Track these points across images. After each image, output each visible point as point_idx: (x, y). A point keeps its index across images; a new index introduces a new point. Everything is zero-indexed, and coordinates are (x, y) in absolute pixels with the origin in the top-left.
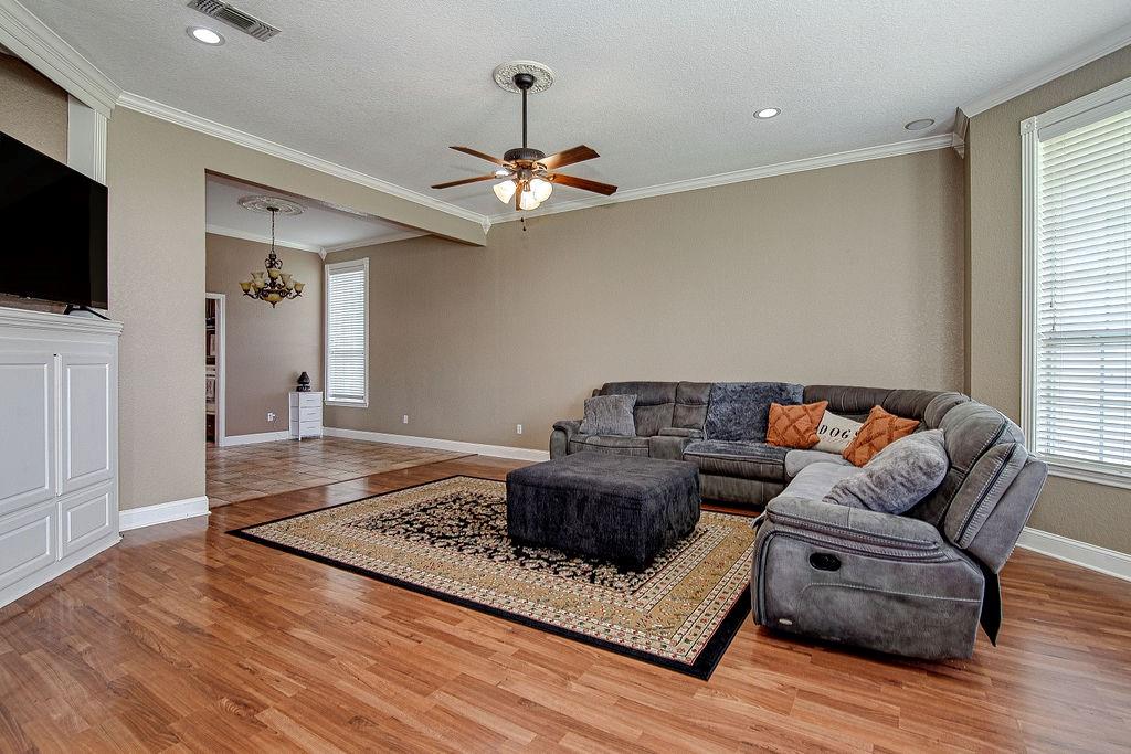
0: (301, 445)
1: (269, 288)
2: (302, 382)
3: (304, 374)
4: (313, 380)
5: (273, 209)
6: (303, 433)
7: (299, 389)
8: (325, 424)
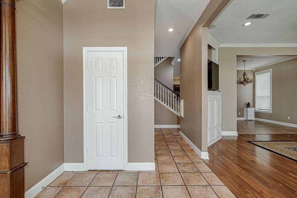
0: (248, 122)
1: (244, 81)
2: (248, 105)
3: (249, 103)
4: (251, 104)
5: (244, 61)
6: (249, 119)
7: (247, 107)
8: (255, 117)
